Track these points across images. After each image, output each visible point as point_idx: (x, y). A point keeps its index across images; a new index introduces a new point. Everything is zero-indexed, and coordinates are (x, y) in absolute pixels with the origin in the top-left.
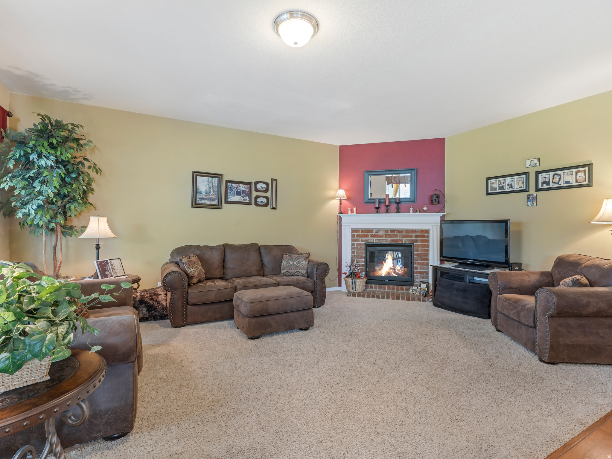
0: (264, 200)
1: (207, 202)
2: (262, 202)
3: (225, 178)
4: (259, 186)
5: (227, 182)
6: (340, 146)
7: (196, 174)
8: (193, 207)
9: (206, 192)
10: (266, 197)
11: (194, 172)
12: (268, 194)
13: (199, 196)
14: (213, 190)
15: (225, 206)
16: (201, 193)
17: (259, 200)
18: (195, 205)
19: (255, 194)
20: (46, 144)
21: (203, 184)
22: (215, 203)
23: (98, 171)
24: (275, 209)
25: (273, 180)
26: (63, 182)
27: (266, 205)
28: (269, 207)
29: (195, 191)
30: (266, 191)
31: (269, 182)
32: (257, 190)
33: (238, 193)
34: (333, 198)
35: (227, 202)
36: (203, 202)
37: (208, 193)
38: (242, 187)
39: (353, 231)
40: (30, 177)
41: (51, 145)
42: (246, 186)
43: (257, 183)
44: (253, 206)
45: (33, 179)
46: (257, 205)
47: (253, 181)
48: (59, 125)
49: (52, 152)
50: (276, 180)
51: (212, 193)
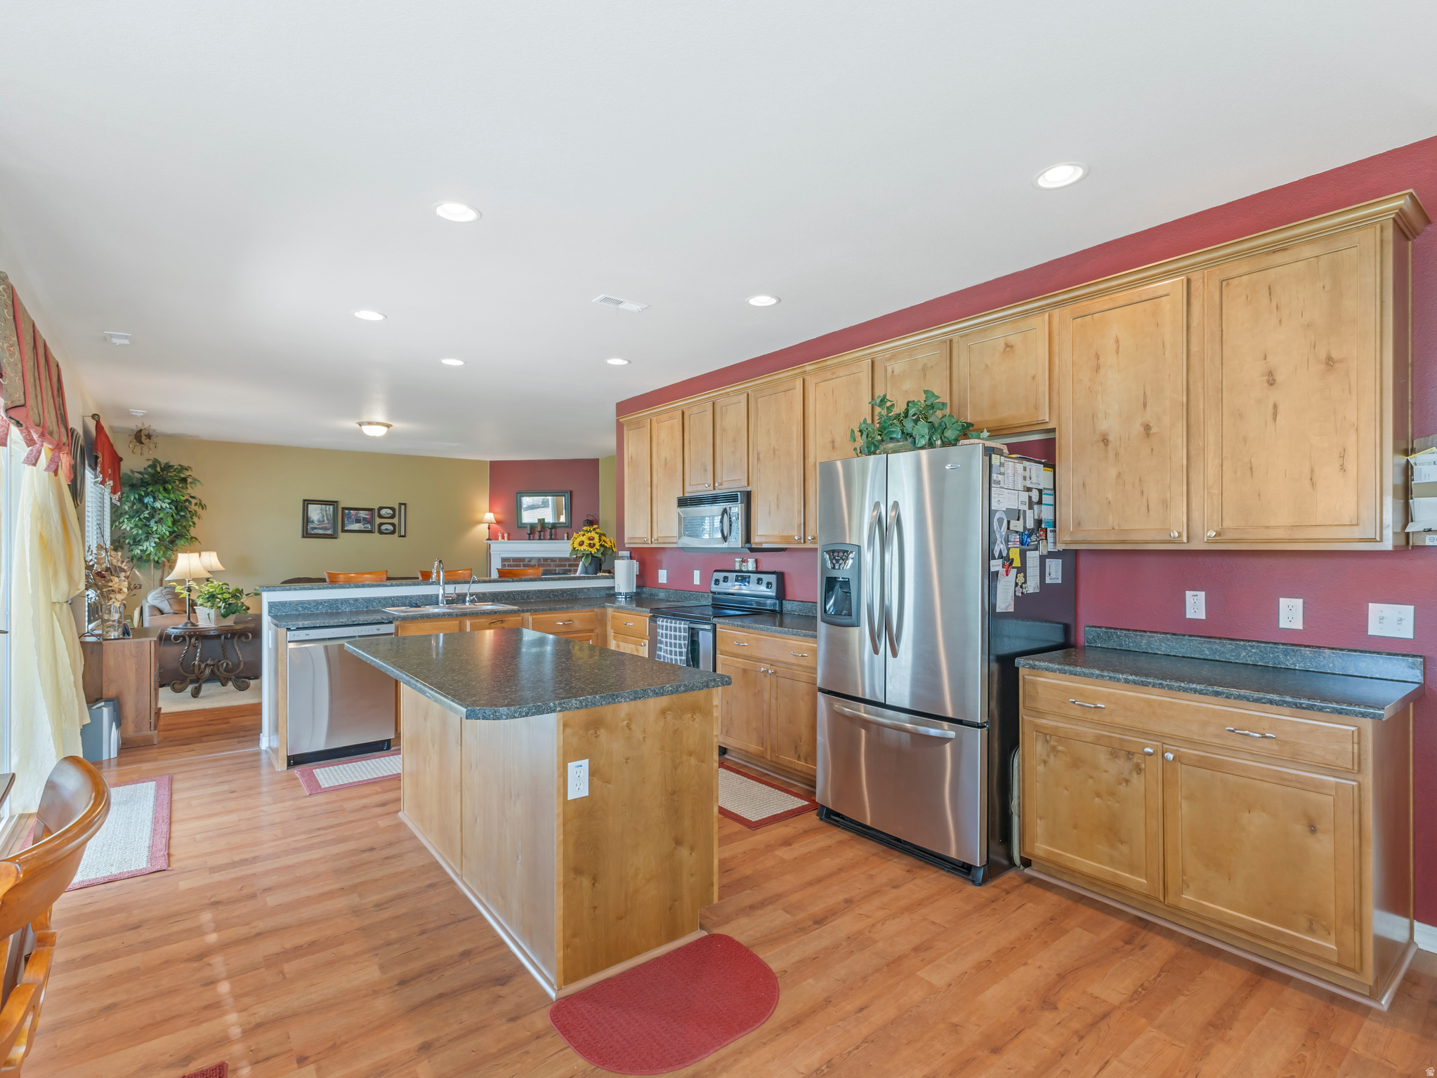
0: (391, 528)
1: (321, 532)
2: (387, 529)
3: (342, 505)
4: (383, 512)
5: (344, 509)
6: (490, 462)
7: (307, 503)
8: (303, 537)
9: (319, 521)
10: (393, 525)
11: (305, 501)
12: (395, 521)
13: (311, 525)
14: (327, 519)
15: (342, 535)
16: (313, 522)
17: (383, 527)
18: (306, 534)
19: (378, 521)
20: (161, 489)
21: (315, 513)
22: (329, 532)
23: (203, 507)
24: (404, 536)
25: (401, 504)
26: (174, 522)
27: (393, 532)
28: (396, 534)
29: (306, 520)
30: (393, 517)
31: (397, 507)
32: (380, 516)
33: (358, 521)
34: (481, 522)
35: (343, 531)
36: (315, 531)
37: (321, 522)
38: (363, 514)
39: (504, 560)
40: (145, 518)
41: (165, 489)
42: (367, 512)
43: (381, 508)
44: (376, 534)
45: (148, 519)
46: (381, 532)
47: (376, 507)
48: (168, 467)
49: (166, 495)
50: (405, 504)
51: (326, 521)
